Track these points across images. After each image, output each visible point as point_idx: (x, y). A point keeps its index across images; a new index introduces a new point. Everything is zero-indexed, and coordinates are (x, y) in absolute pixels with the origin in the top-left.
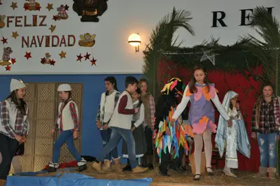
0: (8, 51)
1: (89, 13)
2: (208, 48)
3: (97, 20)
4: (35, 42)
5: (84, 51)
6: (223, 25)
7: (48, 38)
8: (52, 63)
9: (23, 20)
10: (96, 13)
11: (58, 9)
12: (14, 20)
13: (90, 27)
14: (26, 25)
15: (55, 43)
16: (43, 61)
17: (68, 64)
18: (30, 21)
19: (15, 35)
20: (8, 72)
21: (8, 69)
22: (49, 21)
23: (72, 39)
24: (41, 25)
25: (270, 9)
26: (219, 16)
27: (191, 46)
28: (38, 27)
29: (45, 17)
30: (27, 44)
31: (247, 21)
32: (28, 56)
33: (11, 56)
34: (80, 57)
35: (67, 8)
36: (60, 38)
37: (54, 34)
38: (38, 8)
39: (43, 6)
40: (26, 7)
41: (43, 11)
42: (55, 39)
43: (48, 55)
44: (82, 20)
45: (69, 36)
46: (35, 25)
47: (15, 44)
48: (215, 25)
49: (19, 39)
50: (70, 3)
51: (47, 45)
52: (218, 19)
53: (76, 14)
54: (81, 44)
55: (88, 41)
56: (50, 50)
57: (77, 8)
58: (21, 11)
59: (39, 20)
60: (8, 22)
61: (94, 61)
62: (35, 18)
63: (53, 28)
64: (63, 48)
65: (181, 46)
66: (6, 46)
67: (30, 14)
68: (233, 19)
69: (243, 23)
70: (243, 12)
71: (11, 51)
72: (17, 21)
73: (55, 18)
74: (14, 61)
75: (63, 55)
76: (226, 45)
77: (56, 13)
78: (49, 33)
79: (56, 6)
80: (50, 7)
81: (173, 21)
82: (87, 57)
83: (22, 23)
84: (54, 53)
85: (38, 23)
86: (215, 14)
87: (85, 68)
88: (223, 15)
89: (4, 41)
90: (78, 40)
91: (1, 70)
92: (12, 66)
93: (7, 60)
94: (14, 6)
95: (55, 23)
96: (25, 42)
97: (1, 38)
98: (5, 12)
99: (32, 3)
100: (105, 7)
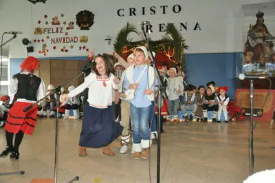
0: (45, 46)
1: (84, 26)
3: (89, 29)
4: (58, 41)
5: (82, 44)
6: (152, 31)
7: (64, 39)
8: (67, 51)
10: (88, 25)
11: (69, 24)
12: (47, 30)
13: (85, 33)
14: (53, 33)
15: (68, 41)
16: (62, 50)
17: (75, 52)
18: (55, 30)
19: (47, 37)
20: (45, 57)
21: (45, 54)
22: (65, 30)
23: (76, 39)
24: (60, 32)
25: (173, 24)
26: (149, 27)
29: (62, 28)
31: (162, 30)
32: (55, 48)
33: (47, 48)
34: (80, 48)
35: (73, 23)
36: (70, 38)
37: (67, 36)
38: (59, 24)
39: (61, 22)
40: (53, 23)
41: (62, 25)
42: (68, 39)
43: (64, 47)
44: (81, 29)
45: (75, 37)
46: (57, 32)
47: (48, 42)
48: (147, 31)
49: (50, 39)
50: (75, 21)
51: (64, 42)
53: (78, 26)
54: (81, 41)
55: (84, 40)
56: (66, 44)
57: (79, 23)
58: (50, 25)
59: (59, 30)
60: (44, 31)
61: (87, 50)
62: (57, 28)
63: (66, 34)
64: (70, 44)
65: (132, 41)
66: (44, 43)
67: (55, 27)
68: (156, 28)
69: (160, 30)
70: (160, 25)
73: (67, 28)
74: (47, 51)
75: (72, 47)
76: (155, 40)
77: (67, 26)
78: (65, 37)
79: (68, 22)
80: (65, 23)
81: (127, 30)
82: (84, 47)
83: (51, 31)
84: (68, 46)
87: (83, 53)
88: (151, 26)
89: (43, 41)
90: (79, 39)
91: (42, 55)
92: (47, 53)
93: (44, 50)
94: (47, 23)
95: (67, 31)
96: (53, 41)
97: (40, 39)
98: (42, 26)
99: (55, 21)
100: (92, 23)
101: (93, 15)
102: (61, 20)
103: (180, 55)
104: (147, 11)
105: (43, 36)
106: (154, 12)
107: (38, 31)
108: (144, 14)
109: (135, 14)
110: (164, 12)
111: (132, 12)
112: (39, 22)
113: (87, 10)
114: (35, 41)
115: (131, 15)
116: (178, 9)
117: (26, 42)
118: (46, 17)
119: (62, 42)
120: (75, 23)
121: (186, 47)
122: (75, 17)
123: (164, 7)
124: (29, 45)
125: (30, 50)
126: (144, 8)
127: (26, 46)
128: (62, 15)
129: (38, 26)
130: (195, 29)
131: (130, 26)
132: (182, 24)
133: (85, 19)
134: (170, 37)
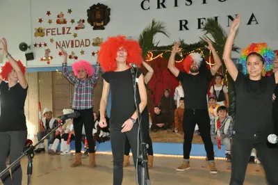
0: (48, 51)
1: (98, 24)
3: (103, 29)
4: (64, 44)
5: (96, 49)
6: (187, 29)
7: (72, 42)
8: (76, 58)
9: (56, 31)
10: (102, 24)
11: (78, 22)
12: (50, 31)
14: (58, 34)
15: (77, 45)
16: (70, 57)
18: (61, 31)
19: (52, 41)
20: (49, 66)
21: (48, 63)
22: (73, 31)
23: (88, 41)
24: (68, 33)
25: (216, 18)
26: (184, 23)
27: (166, 45)
28: (66, 35)
29: (70, 28)
30: (59, 46)
31: (202, 26)
33: (50, 54)
34: (93, 54)
35: (83, 21)
36: (81, 41)
37: (77, 38)
38: (65, 22)
39: (69, 21)
40: (58, 22)
41: (69, 24)
42: (77, 42)
43: (73, 53)
44: (94, 29)
45: (86, 40)
46: (64, 33)
47: (52, 46)
48: (181, 29)
49: (54, 43)
50: (86, 18)
51: (72, 47)
52: (183, 25)
53: (89, 25)
54: (94, 44)
55: (98, 43)
56: (74, 49)
57: (91, 21)
58: (54, 25)
59: (66, 30)
60: (47, 32)
62: (64, 29)
63: (76, 35)
64: (83, 48)
66: (46, 48)
67: (60, 27)
68: (193, 25)
69: (199, 27)
70: (199, 20)
71: (49, 51)
72: (52, 32)
73: (76, 28)
74: (51, 58)
75: (82, 52)
77: (77, 25)
78: (74, 39)
79: (76, 21)
80: (73, 21)
81: (152, 30)
83: (56, 32)
84: (77, 51)
85: (66, 32)
86: (181, 22)
88: (186, 22)
89: (45, 45)
90: (91, 43)
91: (44, 64)
92: (51, 61)
93: (48, 57)
94: (50, 22)
95: (76, 32)
96: (58, 44)
97: (42, 43)
98: (45, 25)
99: (61, 19)
100: (108, 20)
101: (109, 10)
102: (68, 17)
105: (46, 39)
106: (191, 2)
107: (40, 32)
108: (176, 5)
109: (164, 7)
110: (204, 2)
111: (161, 4)
112: (40, 21)
113: (101, 3)
114: (35, 45)
115: (158, 7)
117: (23, 47)
118: (49, 13)
119: (70, 45)
120: (86, 21)
121: (235, 49)
122: (87, 14)
124: (28, 51)
125: (30, 57)
127: (24, 53)
128: (70, 11)
129: (39, 25)
130: (249, 23)
131: (156, 25)
132: (229, 17)
133: (99, 16)
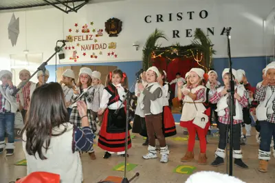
0: (75, 52)
1: (113, 33)
2: (174, 47)
3: (116, 35)
4: (87, 48)
5: (110, 51)
6: (178, 37)
7: (93, 45)
8: (96, 57)
9: (81, 37)
10: (116, 32)
12: (77, 38)
13: (113, 39)
14: (83, 40)
15: (97, 48)
16: (92, 57)
17: (104, 58)
18: (85, 38)
19: (78, 45)
20: (76, 63)
21: (75, 61)
22: (94, 37)
23: (105, 46)
24: (90, 39)
26: (176, 32)
27: (164, 46)
28: (89, 41)
29: (92, 36)
31: (189, 35)
32: (84, 54)
33: (77, 55)
34: (109, 54)
35: (102, 31)
36: (99, 45)
37: (97, 43)
38: (88, 31)
39: (91, 30)
40: (83, 31)
41: (91, 33)
42: (97, 46)
43: (94, 54)
44: (110, 36)
45: (104, 44)
46: (87, 39)
47: (78, 49)
48: (174, 37)
49: (80, 46)
50: (104, 28)
51: (93, 49)
52: (176, 34)
53: (107, 33)
54: (109, 47)
55: (112, 46)
56: (95, 51)
57: (108, 30)
58: (80, 33)
59: (89, 37)
60: (75, 39)
61: (116, 56)
62: (87, 36)
63: (96, 41)
64: (101, 50)
65: (161, 47)
66: (74, 50)
67: (85, 34)
68: (182, 34)
69: (187, 36)
70: (187, 30)
72: (79, 38)
73: (97, 36)
74: (78, 57)
75: (101, 53)
76: (184, 45)
77: (96, 33)
78: (95, 43)
79: (97, 30)
80: (94, 31)
81: (155, 36)
82: (113, 53)
83: (81, 39)
84: (97, 52)
86: (174, 31)
87: (112, 59)
88: (178, 32)
89: (73, 48)
91: (72, 62)
92: (77, 59)
93: (75, 57)
94: (77, 31)
95: (96, 38)
96: (83, 48)
97: (71, 47)
98: (73, 34)
99: (85, 29)
100: (121, 30)
101: (121, 22)
102: (90, 28)
103: (209, 60)
104: (174, 17)
105: (74, 44)
106: (181, 18)
107: (70, 39)
108: (170, 20)
109: (162, 21)
110: (191, 18)
111: (159, 18)
112: (70, 30)
113: (115, 17)
114: (66, 48)
115: (158, 21)
116: (204, 14)
117: (58, 49)
118: (76, 25)
119: (91, 48)
120: (104, 30)
121: (213, 52)
122: (104, 25)
123: (191, 13)
124: (61, 52)
125: (62, 56)
126: (170, 15)
127: (58, 53)
128: (92, 23)
129: (69, 34)
130: (222, 34)
131: (158, 33)
132: (209, 29)
133: (114, 26)
134: (199, 42)
